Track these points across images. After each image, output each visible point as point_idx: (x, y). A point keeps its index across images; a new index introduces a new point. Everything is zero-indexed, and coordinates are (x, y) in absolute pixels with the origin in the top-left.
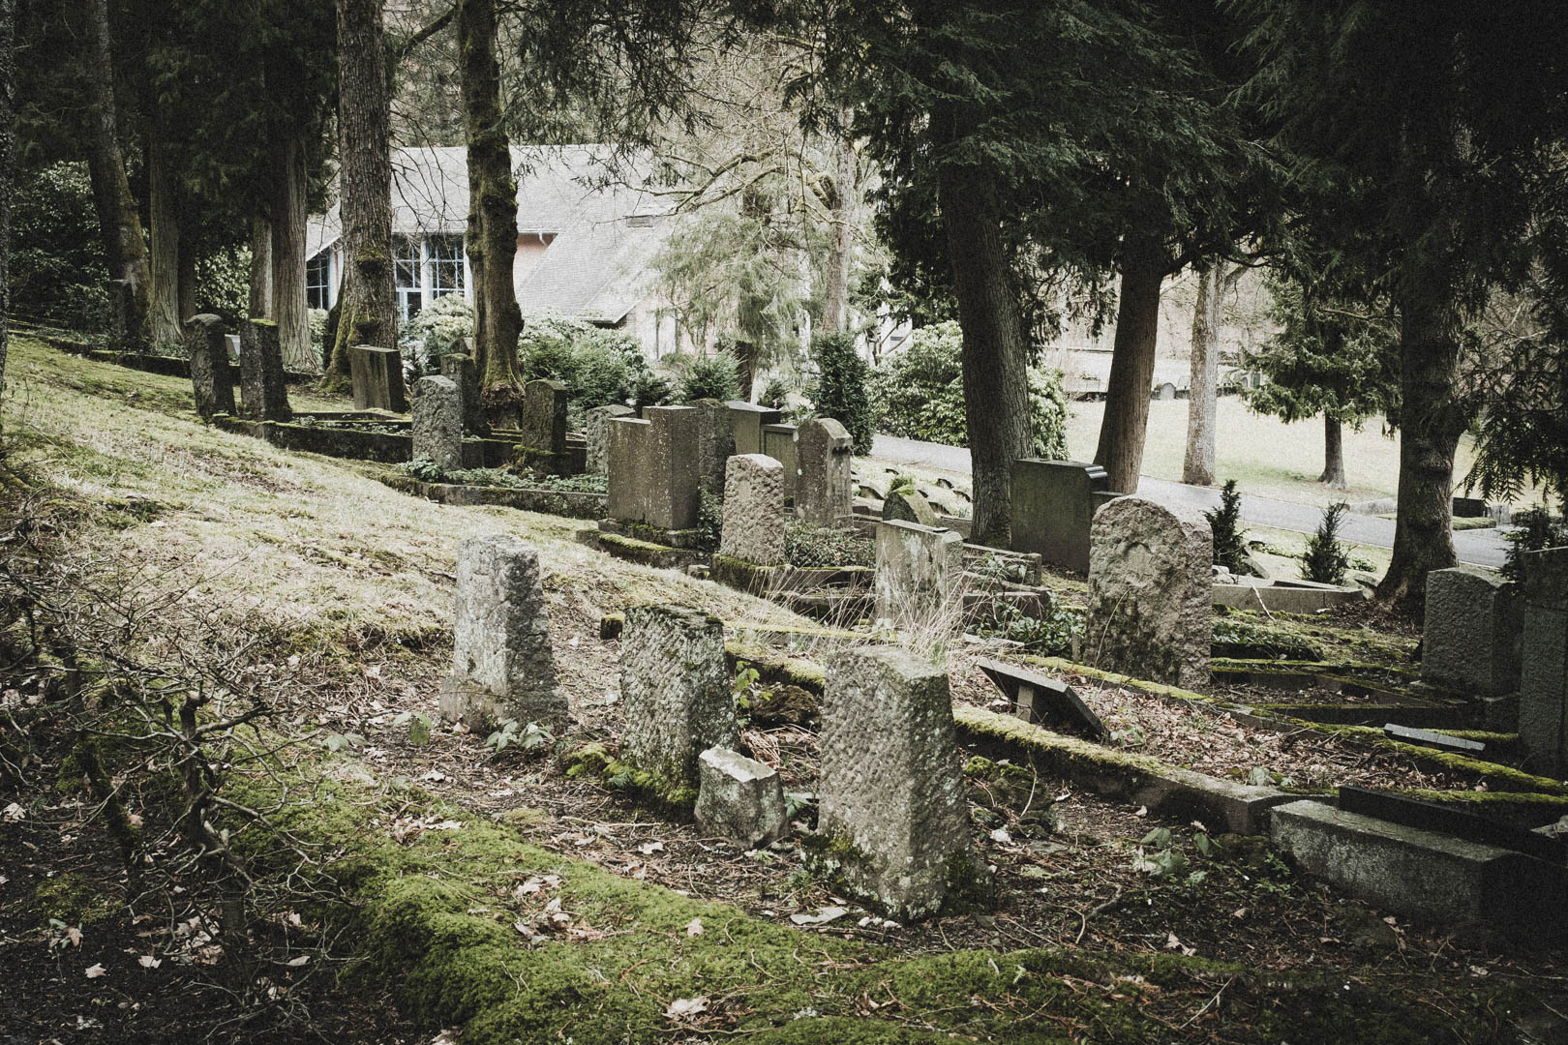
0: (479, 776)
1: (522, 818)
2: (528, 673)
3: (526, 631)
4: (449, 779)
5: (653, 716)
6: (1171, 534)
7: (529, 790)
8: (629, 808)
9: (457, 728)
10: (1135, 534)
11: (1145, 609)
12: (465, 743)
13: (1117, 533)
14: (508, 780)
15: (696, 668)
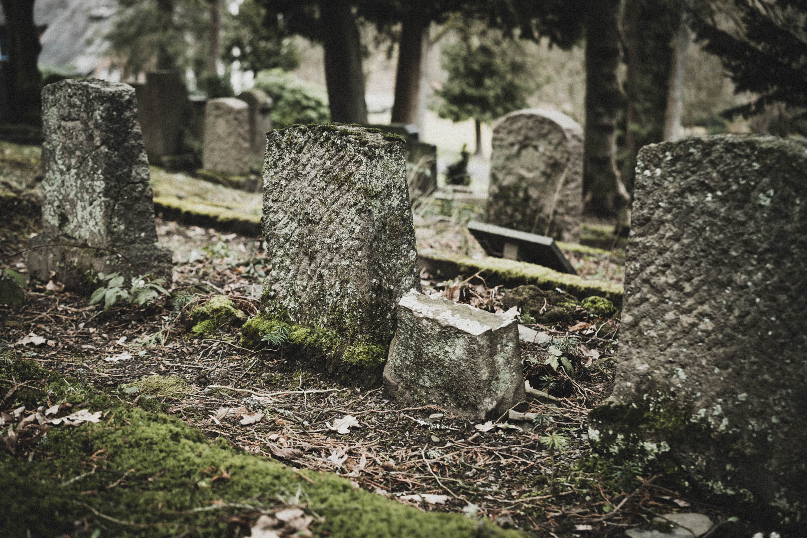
0: (87, 338)
1: (158, 389)
2: (129, 224)
3: (126, 179)
4: (51, 343)
5: (312, 259)
6: (555, 138)
7: (151, 352)
8: (288, 370)
9: (50, 286)
10: (527, 138)
11: (534, 193)
12: (61, 302)
13: (511, 139)
14: (121, 341)
15: (376, 196)
